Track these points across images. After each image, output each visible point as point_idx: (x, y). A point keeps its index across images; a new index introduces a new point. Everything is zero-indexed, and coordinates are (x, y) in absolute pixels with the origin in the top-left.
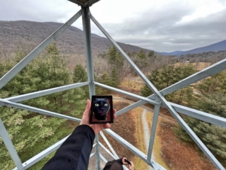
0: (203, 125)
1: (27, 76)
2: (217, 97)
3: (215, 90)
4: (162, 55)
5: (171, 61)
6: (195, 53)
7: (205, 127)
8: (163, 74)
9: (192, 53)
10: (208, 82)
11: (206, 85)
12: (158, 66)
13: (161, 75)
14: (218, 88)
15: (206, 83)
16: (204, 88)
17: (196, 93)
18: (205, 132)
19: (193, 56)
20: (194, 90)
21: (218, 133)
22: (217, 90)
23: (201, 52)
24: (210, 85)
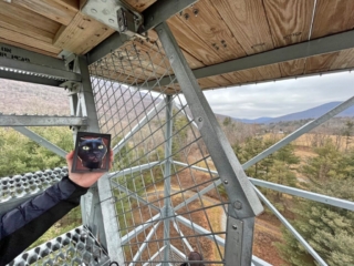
0: (323, 237)
1: (40, 155)
2: (333, 187)
3: (328, 176)
4: (243, 124)
5: (257, 131)
6: (289, 120)
7: (327, 240)
8: (247, 150)
9: (286, 121)
10: (316, 163)
11: (314, 168)
12: (239, 138)
13: (244, 152)
14: (332, 172)
15: (314, 165)
16: (312, 172)
17: (301, 180)
18: (328, 249)
19: (287, 125)
20: (298, 175)
21: (350, 250)
22: (332, 176)
23: (298, 119)
24: (318, 167)
